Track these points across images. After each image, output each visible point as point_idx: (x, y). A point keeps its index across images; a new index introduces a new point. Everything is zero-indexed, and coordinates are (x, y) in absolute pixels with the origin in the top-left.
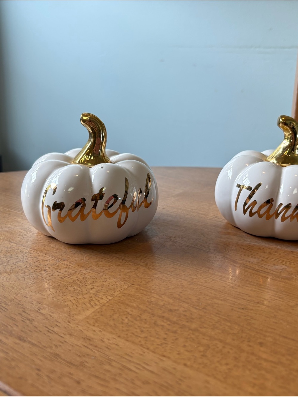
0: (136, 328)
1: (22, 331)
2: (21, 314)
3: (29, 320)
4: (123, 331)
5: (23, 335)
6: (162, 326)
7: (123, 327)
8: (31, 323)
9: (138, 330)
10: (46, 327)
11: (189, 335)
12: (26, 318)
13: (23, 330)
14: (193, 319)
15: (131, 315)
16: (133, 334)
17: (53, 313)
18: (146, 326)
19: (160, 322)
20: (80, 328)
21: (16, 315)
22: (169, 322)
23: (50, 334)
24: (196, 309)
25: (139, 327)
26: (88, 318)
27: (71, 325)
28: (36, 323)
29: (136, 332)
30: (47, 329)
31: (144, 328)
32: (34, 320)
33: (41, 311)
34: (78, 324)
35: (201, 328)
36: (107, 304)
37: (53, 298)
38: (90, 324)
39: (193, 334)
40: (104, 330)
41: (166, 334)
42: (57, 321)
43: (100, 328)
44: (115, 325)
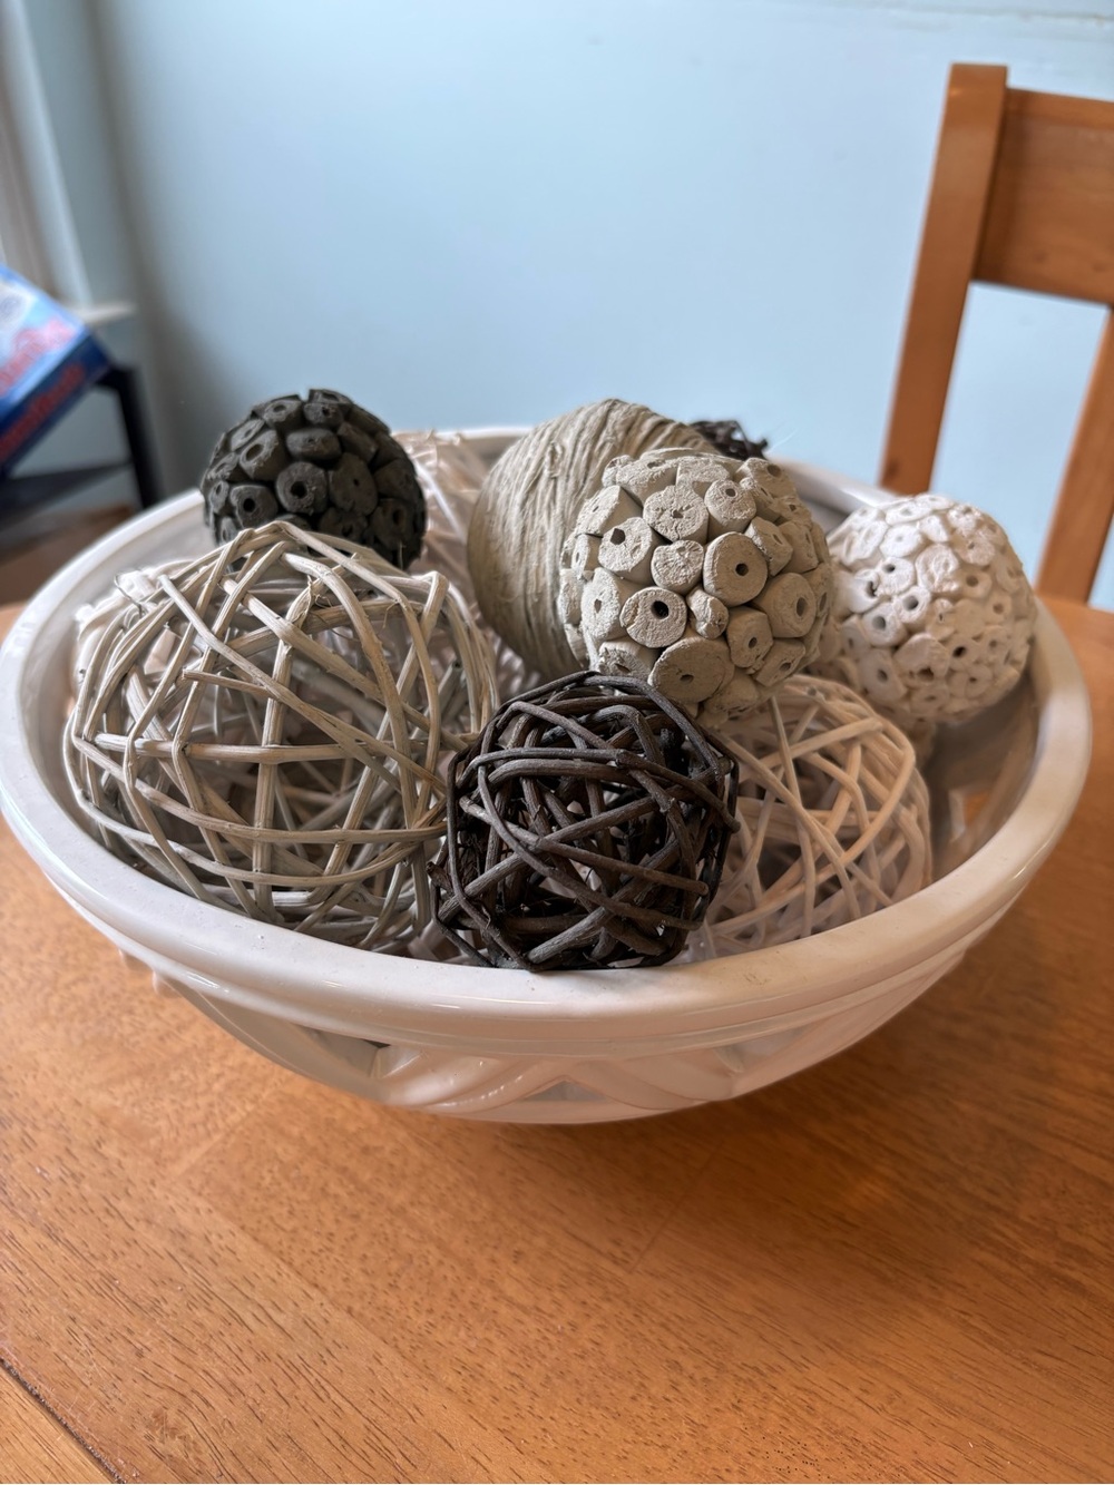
0: (281, 1203)
1: (57, 1210)
2: (59, 1159)
3: (73, 1175)
4: (254, 1211)
5: (58, 1222)
6: (336, 1196)
7: (256, 1199)
8: (77, 1187)
9: (285, 1210)
10: (105, 1198)
11: (381, 1225)
12: (68, 1169)
13: (60, 1207)
14: (404, 1176)
15: (281, 1162)
16: (272, 1219)
17: (125, 1154)
18: (304, 1196)
19: (333, 1188)
20: (171, 1202)
21: (52, 1161)
22: (352, 1187)
23: (108, 1221)
24: (421, 1144)
25: (289, 1198)
26: (191, 1170)
27: (157, 1192)
28: (87, 1188)
29: (280, 1214)
30: (106, 1205)
31: (298, 1202)
32: (83, 1176)
33: (104, 1149)
34: (170, 1190)
35: (412, 1204)
36: (241, 1128)
37: (133, 1105)
38: (193, 1189)
39: (391, 1223)
40: (217, 1208)
41: (337, 1221)
42: (129, 1181)
43: (210, 1202)
44: (243, 1192)
